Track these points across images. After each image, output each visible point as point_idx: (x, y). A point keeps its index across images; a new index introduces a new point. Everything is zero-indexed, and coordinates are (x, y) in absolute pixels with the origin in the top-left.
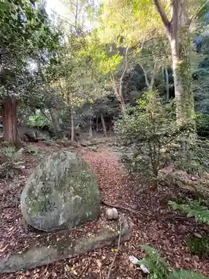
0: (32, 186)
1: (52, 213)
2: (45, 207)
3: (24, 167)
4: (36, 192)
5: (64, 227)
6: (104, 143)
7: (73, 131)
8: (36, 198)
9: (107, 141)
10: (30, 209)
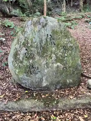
0: (17, 51)
1: (37, 76)
2: (30, 70)
3: (4, 39)
4: (21, 57)
5: (47, 88)
6: (79, 19)
7: (45, 5)
8: (22, 62)
9: (83, 17)
10: (17, 71)
